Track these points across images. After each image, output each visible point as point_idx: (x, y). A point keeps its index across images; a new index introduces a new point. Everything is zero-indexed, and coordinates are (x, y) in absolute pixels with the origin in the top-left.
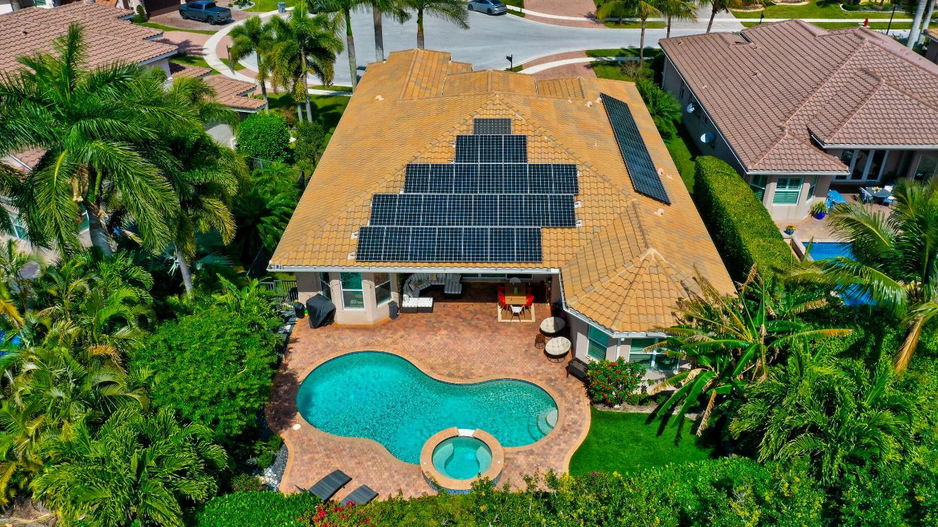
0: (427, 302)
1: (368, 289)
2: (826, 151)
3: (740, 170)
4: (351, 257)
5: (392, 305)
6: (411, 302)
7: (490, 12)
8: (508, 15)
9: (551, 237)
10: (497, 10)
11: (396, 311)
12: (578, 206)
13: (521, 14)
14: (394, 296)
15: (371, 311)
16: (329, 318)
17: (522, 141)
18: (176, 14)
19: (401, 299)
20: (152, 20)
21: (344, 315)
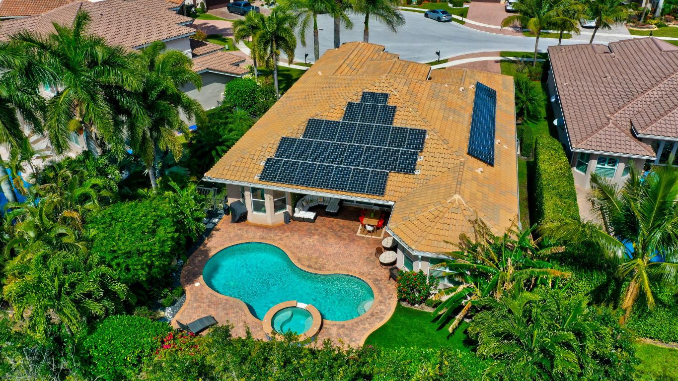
0: (311, 215)
1: (269, 201)
2: (640, 139)
3: (566, 148)
4: (257, 177)
5: (286, 214)
6: (300, 214)
7: (439, 19)
8: (453, 22)
9: (395, 180)
10: (444, 18)
11: (289, 218)
12: (420, 159)
13: (462, 22)
14: (289, 208)
15: (270, 216)
16: (243, 217)
17: (393, 109)
18: (225, 9)
19: (294, 211)
20: (210, 13)
21: (253, 216)
